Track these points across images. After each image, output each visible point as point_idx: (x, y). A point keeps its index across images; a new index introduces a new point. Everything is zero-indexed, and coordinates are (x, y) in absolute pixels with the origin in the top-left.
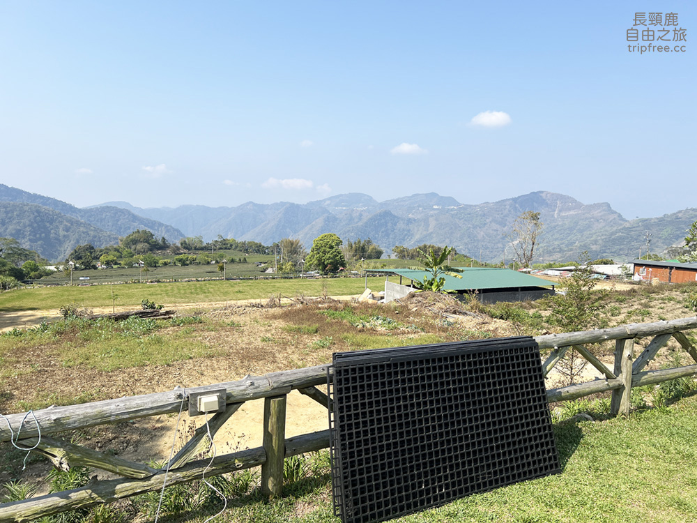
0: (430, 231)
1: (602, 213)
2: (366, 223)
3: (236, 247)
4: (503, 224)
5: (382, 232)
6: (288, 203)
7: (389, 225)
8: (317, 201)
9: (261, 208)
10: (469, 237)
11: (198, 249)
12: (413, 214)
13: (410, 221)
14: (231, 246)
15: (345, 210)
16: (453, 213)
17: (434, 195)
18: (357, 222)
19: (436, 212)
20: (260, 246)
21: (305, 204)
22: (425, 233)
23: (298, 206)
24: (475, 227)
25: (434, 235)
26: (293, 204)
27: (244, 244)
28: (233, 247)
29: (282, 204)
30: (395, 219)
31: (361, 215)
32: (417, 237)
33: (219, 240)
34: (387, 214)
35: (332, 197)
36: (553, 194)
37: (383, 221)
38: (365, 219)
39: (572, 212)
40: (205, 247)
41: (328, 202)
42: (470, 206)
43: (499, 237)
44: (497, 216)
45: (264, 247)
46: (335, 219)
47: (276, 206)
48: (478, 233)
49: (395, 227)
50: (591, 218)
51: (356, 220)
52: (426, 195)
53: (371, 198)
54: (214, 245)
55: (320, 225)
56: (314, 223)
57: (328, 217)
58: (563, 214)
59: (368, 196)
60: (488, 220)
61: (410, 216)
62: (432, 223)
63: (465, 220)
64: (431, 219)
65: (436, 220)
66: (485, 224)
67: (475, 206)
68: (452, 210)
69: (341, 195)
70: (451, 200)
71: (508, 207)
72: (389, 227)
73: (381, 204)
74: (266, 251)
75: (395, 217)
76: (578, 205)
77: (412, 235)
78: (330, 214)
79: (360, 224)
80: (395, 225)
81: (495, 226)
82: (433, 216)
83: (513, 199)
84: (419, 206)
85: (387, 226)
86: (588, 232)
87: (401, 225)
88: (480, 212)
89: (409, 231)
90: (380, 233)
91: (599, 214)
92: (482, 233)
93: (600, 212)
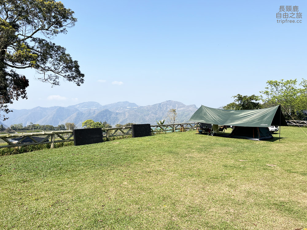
0: (126, 118)
1: (193, 109)
2: (97, 115)
3: (40, 128)
4: (156, 114)
5: (105, 119)
6: (58, 106)
7: (108, 115)
8: (73, 106)
9: (44, 109)
10: (143, 120)
11: (20, 130)
12: (118, 111)
13: (117, 114)
14: (37, 127)
15: (87, 109)
16: (135, 110)
17: (127, 102)
18: (93, 115)
19: (128, 109)
20: (52, 127)
21: (67, 107)
22: (124, 119)
23: (63, 108)
24: (145, 116)
25: (128, 119)
26: (61, 107)
27: (44, 126)
28: (39, 128)
29: (55, 107)
30: (110, 113)
31: (94, 111)
32: (121, 120)
33: (31, 125)
34: (107, 111)
35: (80, 104)
36: (174, 102)
37: (105, 114)
38: (96, 113)
39: (182, 109)
40: (24, 129)
41: (78, 106)
42: (143, 107)
43: (154, 119)
44: (153, 111)
45: (54, 127)
46: (82, 114)
47: (52, 108)
48: (146, 118)
49: (111, 117)
50: (189, 111)
51: (92, 114)
52: (124, 102)
53: (99, 104)
54: (29, 127)
55: (75, 117)
56: (72, 116)
57: (79, 113)
58: (178, 109)
59: (97, 103)
60: (150, 113)
61: (117, 111)
62: (127, 114)
63: (141, 113)
64: (126, 113)
65: (129, 113)
66: (149, 114)
67: (144, 107)
68: (135, 108)
69: (84, 103)
70: (134, 104)
71: (157, 107)
72: (108, 117)
73: (104, 106)
74: (55, 129)
75: (110, 112)
76: (184, 106)
77: (119, 120)
78: (79, 111)
79: (94, 115)
80: (111, 116)
81: (153, 115)
82: (127, 111)
83: (159, 104)
84: (121, 107)
85: (107, 116)
86: (189, 116)
87: (113, 115)
88: (147, 109)
89: (117, 118)
90: (104, 119)
91: (192, 109)
92: (148, 118)
93: (192, 108)
